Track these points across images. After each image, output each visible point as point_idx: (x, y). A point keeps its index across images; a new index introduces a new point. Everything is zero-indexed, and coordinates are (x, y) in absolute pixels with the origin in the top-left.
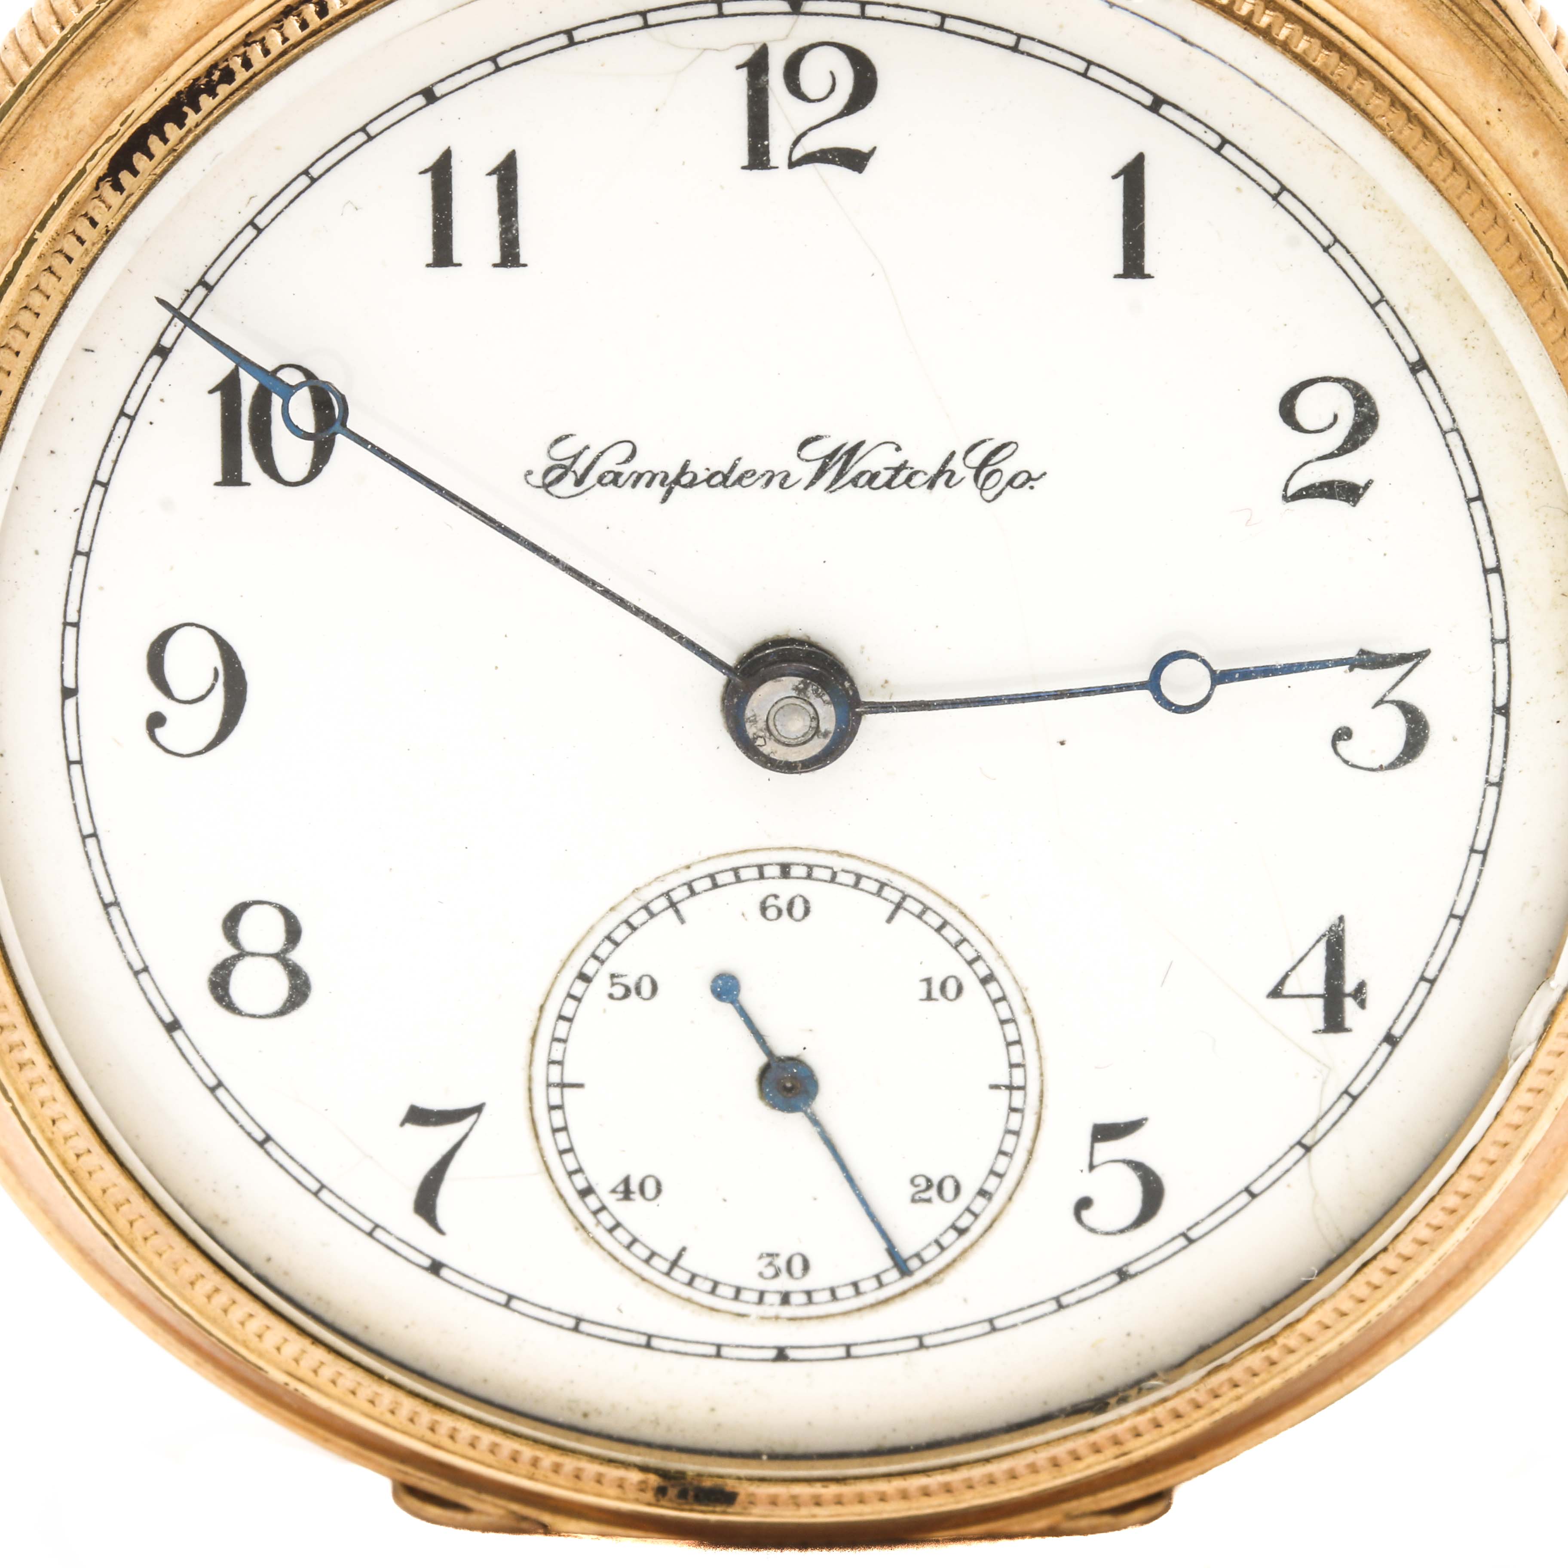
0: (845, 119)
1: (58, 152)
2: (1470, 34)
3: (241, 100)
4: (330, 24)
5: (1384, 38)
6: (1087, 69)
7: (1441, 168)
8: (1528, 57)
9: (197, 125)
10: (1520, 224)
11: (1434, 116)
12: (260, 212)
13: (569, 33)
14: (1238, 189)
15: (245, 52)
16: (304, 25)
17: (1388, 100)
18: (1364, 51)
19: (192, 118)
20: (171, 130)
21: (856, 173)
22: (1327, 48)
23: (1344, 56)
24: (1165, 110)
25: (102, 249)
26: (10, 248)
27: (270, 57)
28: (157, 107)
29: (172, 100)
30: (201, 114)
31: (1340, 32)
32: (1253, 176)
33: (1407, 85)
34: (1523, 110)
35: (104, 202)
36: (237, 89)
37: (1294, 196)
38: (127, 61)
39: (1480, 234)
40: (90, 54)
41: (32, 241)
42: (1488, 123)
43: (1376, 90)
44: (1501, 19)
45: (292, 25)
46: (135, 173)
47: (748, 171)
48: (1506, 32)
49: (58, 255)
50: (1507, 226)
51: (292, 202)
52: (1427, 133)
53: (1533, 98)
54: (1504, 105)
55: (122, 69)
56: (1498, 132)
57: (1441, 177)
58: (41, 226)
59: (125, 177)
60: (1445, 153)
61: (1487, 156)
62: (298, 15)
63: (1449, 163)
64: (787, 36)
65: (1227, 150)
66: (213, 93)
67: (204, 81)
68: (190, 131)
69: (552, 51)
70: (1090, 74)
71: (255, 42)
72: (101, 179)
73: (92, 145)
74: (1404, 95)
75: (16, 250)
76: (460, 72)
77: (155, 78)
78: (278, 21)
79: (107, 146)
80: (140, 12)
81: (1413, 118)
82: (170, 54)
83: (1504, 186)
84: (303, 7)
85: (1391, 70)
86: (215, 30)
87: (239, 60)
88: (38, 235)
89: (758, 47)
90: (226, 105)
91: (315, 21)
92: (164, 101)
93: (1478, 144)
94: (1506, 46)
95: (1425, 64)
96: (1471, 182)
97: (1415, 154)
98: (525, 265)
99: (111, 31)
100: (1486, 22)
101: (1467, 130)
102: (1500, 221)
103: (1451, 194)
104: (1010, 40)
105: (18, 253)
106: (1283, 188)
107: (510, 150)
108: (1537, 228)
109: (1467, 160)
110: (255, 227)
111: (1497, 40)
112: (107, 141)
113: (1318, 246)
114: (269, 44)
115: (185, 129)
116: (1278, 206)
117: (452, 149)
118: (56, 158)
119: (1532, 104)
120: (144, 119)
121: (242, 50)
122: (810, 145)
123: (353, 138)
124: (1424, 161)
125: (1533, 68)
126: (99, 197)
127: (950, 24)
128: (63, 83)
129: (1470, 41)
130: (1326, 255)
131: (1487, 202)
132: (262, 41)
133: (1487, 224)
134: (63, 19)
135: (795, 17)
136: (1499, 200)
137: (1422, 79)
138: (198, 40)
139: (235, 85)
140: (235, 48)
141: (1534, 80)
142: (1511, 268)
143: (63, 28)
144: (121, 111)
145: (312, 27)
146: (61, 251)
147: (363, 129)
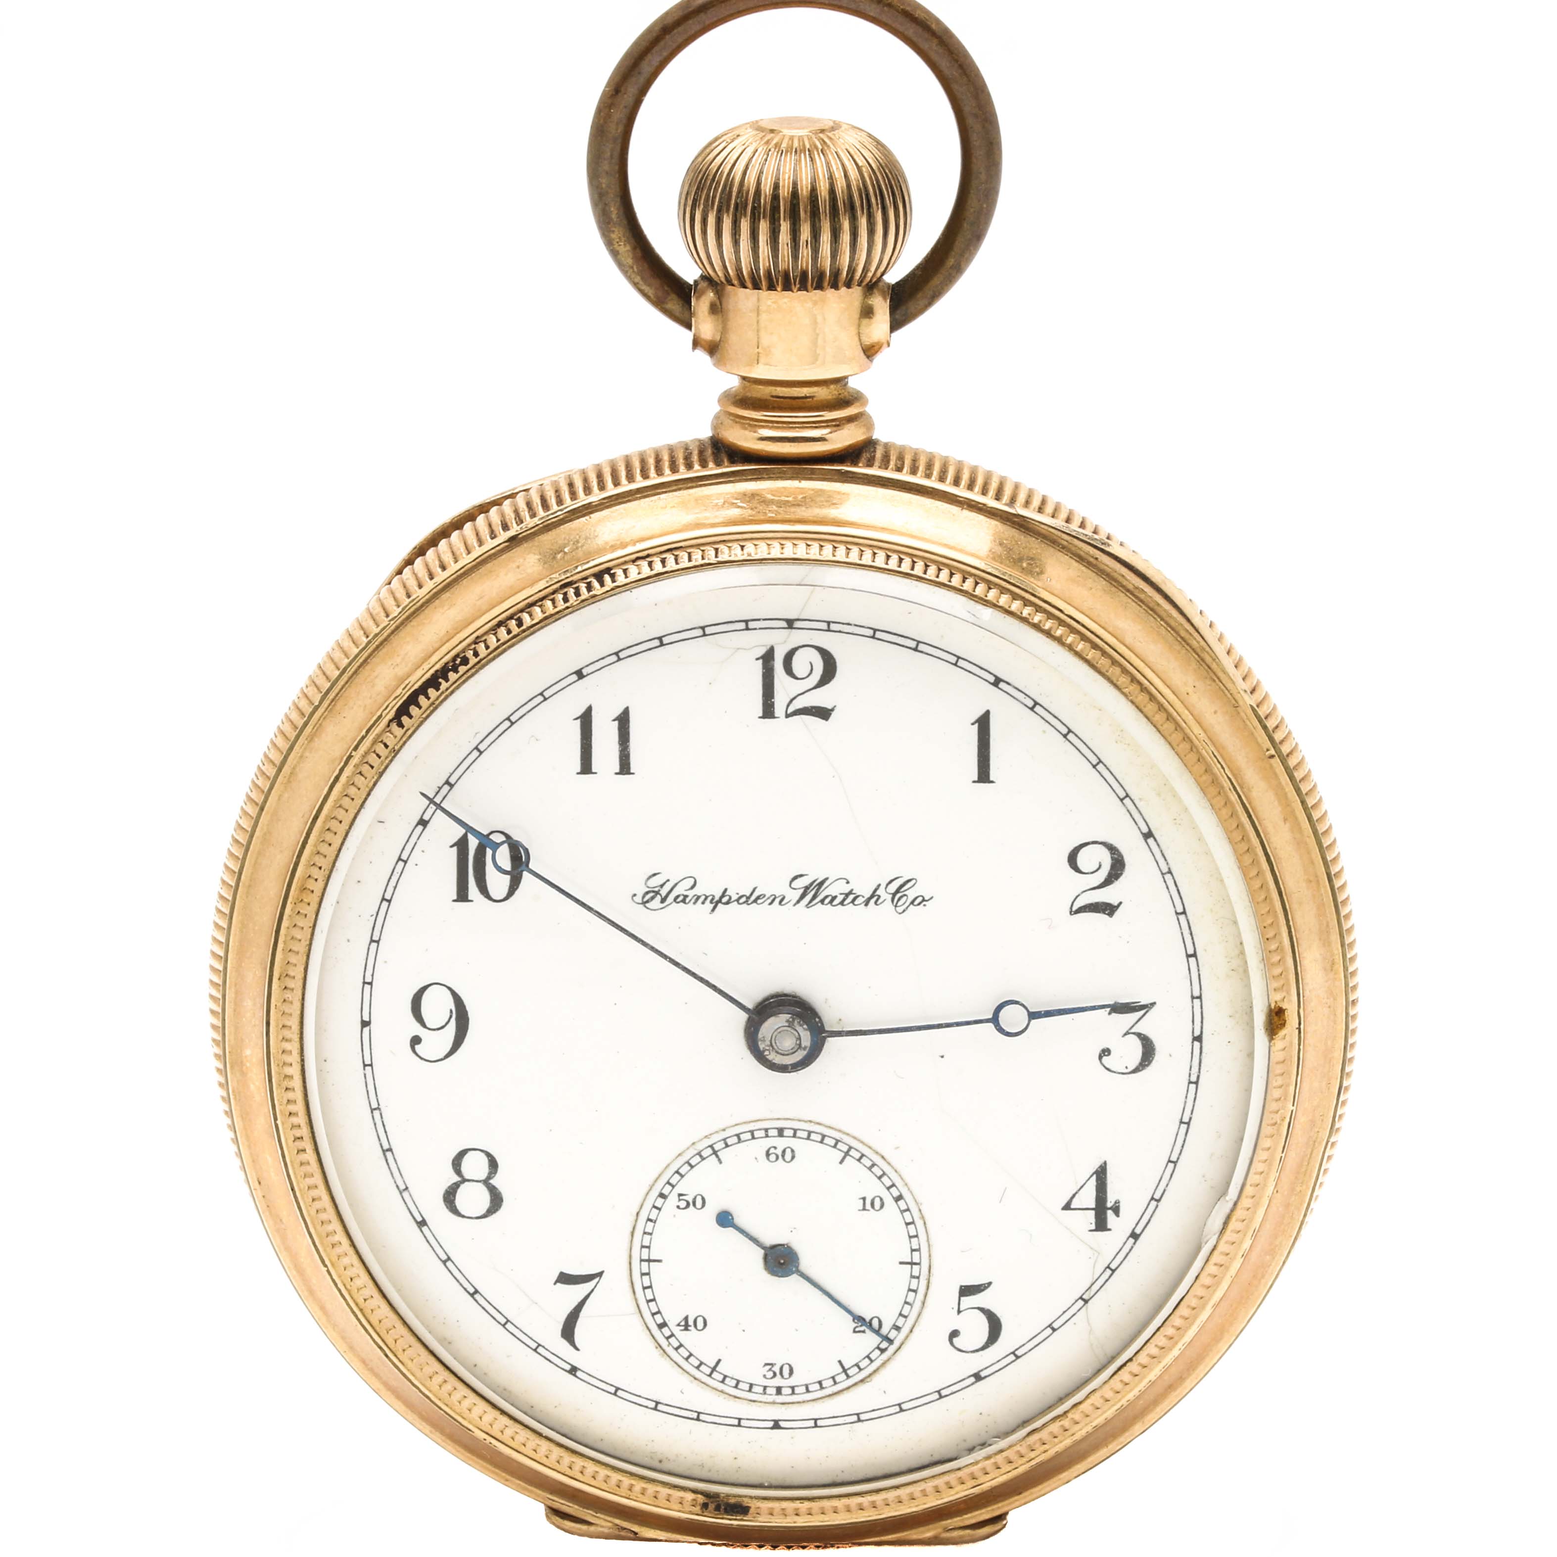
0: (818, 690)
1: (365, 706)
2: (1177, 643)
3: (473, 675)
4: (524, 631)
5: (1127, 643)
6: (957, 661)
7: (1159, 718)
8: (1211, 657)
9: (447, 689)
10: (1207, 752)
11: (1156, 689)
12: (482, 742)
13: (660, 639)
14: (1044, 732)
15: (475, 648)
16: (509, 632)
17: (1129, 679)
18: (1116, 651)
19: (444, 685)
20: (432, 692)
21: (824, 721)
22: (1094, 649)
23: (1104, 653)
24: (1002, 685)
25: (391, 761)
26: (337, 762)
27: (489, 650)
28: (424, 679)
29: (433, 675)
30: (450, 683)
31: (1102, 639)
32: (1052, 724)
33: (1140, 670)
34: (1209, 687)
35: (392, 734)
36: (470, 669)
37: (1076, 735)
38: (406, 654)
39: (1182, 756)
40: (384, 650)
41: (350, 757)
42: (1188, 694)
43: (1123, 672)
44: (1196, 634)
45: (502, 631)
46: (411, 717)
47: (762, 720)
48: (1198, 642)
49: (365, 765)
50: (1198, 752)
51: (500, 736)
52: (1152, 698)
53: (1214, 681)
54: (1197, 684)
55: (403, 659)
56: (1194, 699)
57: (1161, 723)
58: (356, 748)
59: (405, 719)
60: (1162, 710)
61: (1186, 712)
62: (506, 626)
63: (1164, 715)
64: (785, 642)
65: (1038, 709)
66: (456, 671)
67: (451, 664)
68: (443, 693)
69: (650, 649)
70: (959, 664)
71: (481, 642)
72: (391, 721)
73: (385, 701)
74: (1139, 676)
75: (341, 762)
76: (597, 661)
77: (423, 663)
78: (494, 630)
79: (395, 702)
80: (413, 626)
81: (1143, 689)
82: (431, 649)
83: (1197, 730)
84: (508, 622)
85: (1132, 662)
86: (458, 635)
87: (471, 652)
88: (354, 754)
89: (768, 647)
90: (464, 678)
91: (515, 630)
92: (428, 675)
93: (1182, 706)
94: (1198, 650)
95: (1151, 659)
96: (1178, 727)
97: (1145, 710)
98: (633, 774)
99: (396, 637)
100: (1187, 637)
101: (1175, 697)
102: (1194, 750)
103: (1166, 733)
104: (913, 644)
105: (342, 764)
106: (1070, 731)
107: (625, 706)
108: (1216, 754)
109: (1175, 714)
110: (479, 750)
111: (1194, 647)
112: (395, 699)
113: (1090, 764)
114: (489, 643)
115: (440, 692)
116: (1067, 742)
117: (593, 706)
118: (364, 710)
119: (1213, 684)
120: (416, 686)
121: (473, 646)
122: (798, 704)
123: (535, 699)
124: (1150, 714)
125: (1214, 664)
126: (390, 731)
127: (879, 635)
128: (368, 667)
129: (1178, 647)
130: (1094, 770)
131: (1186, 738)
132: (485, 641)
133: (1187, 751)
134: (368, 632)
135: (790, 630)
136: (1194, 737)
137: (1149, 667)
138: (448, 641)
139: (469, 666)
140: (469, 645)
141: (1215, 670)
142: (1201, 776)
143: (367, 637)
144: (402, 682)
145: (514, 633)
146: (367, 763)
147: (541, 694)
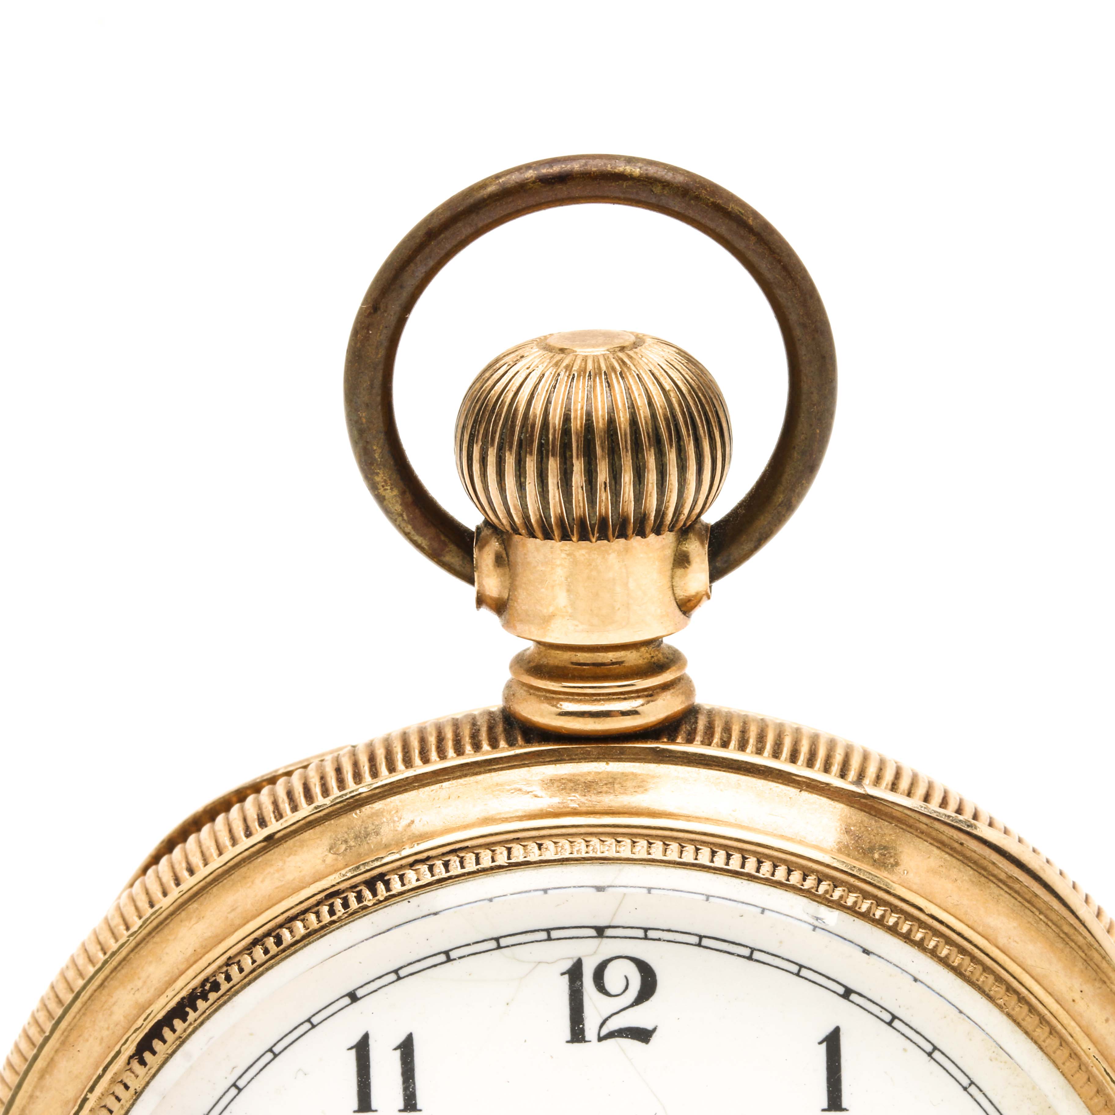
0: (636, 1008)
1: (102, 1039)
2: (1060, 940)
3: (225, 1003)
4: (284, 950)
5: (1001, 945)
6: (799, 971)
7: (1041, 1033)
8: (1100, 954)
9: (195, 1020)
10: (1097, 1069)
11: (1036, 997)
12: (240, 1077)
13: (447, 953)
14: (905, 1050)
15: (227, 970)
16: (266, 951)
17: (1004, 987)
18: (987, 955)
19: (192, 1015)
20: (177, 1023)
21: (644, 1044)
22: (961, 953)
23: (974, 959)
24: (853, 997)
25: (133, 1105)
26: (71, 1104)
27: (244, 974)
28: (168, 1008)
29: (178, 1003)
30: (198, 1013)
31: (970, 942)
32: (914, 1040)
33: (1017, 977)
34: (1098, 991)
35: (133, 1073)
36: (222, 996)
37: (943, 1053)
38: (148, 977)
39: (1069, 1076)
40: (123, 971)
41: (85, 1100)
42: (1074, 1001)
43: (996, 981)
44: (1082, 929)
45: (258, 952)
46: (154, 1053)
47: (570, 1044)
48: (1085, 938)
49: (103, 1109)
50: (1087, 1070)
51: (261, 1070)
52: (1032, 1009)
53: (1105, 982)
54: (1085, 988)
55: (145, 982)
56: (1081, 1006)
57: (1042, 1039)
58: (92, 1090)
59: (147, 1056)
60: (1044, 1023)
61: (1073, 1024)
62: (262, 945)
63: (1047, 1029)
64: (595, 952)
65: (896, 1023)
66: (206, 999)
67: (199, 990)
68: (190, 1024)
69: (435, 966)
70: (801, 974)
71: (233, 963)
72: (131, 1057)
73: (125, 1034)
74: (1015, 984)
75: (75, 1105)
76: (373, 981)
77: (167, 988)
78: (249, 949)
79: (135, 1035)
80: (156, 943)
81: (1022, 999)
82: (177, 972)
83: (1086, 1044)
84: (265, 939)
85: (1006, 967)
86: (207, 956)
87: (223, 976)
88: (89, 1096)
89: (575, 960)
90: (215, 1006)
91: (274, 949)
92: (173, 1004)
93: (1067, 1016)
94: (1085, 947)
95: (1029, 962)
96: (1063, 1042)
97: (1023, 1024)
98: (420, 1110)
99: (137, 956)
100: (1071, 931)
101: (1059, 1007)
102: (1083, 1067)
103: (1050, 1050)
104: (746, 952)
105: (76, 1108)
106: (935, 1048)
107: (408, 1033)
108: (1108, 1071)
109: (1059, 1027)
110: (237, 1087)
111: (1079, 944)
112: (135, 1032)
113: (960, 1087)
114: (243, 964)
115: (187, 1023)
116: (932, 1060)
117: (369, 1033)
118: (101, 1043)
119: (1104, 987)
120: (160, 1017)
121: (225, 969)
122: (613, 1025)
123: (302, 1026)
124: (1030, 1029)
125: (1104, 962)
126: (130, 1070)
127: (705, 942)
128: (105, 992)
129: (1061, 945)
130: (965, 1092)
131: (1074, 1055)
132: (238, 963)
133: (1075, 1070)
134: (106, 947)
135: (600, 939)
136: (1082, 1053)
137: (1027, 972)
138: (195, 962)
139: (220, 993)
140: (220, 967)
141: (1105, 970)
142: (1091, 1099)
143: (105, 954)
144: (144, 1011)
145: (272, 953)
146: (105, 1106)
147: (309, 1020)
